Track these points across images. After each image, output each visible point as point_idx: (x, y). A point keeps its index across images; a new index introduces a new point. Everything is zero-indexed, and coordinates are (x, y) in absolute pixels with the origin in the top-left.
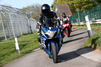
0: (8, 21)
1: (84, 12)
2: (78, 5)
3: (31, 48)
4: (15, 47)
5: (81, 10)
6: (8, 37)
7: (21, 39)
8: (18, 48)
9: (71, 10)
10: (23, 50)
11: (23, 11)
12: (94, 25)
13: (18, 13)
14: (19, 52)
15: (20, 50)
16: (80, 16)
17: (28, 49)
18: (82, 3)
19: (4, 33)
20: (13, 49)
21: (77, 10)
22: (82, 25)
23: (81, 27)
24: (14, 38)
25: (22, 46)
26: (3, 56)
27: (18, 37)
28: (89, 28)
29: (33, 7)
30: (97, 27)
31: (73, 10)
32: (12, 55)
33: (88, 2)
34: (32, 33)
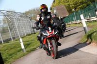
0: (13, 24)
1: (79, 11)
2: (73, 5)
3: (35, 47)
4: (21, 47)
5: (77, 10)
6: (14, 38)
7: (25, 39)
8: (23, 47)
10: (28, 49)
11: (26, 15)
12: (89, 22)
13: (21, 16)
14: (25, 51)
15: (25, 49)
16: (76, 15)
18: (77, 3)
19: (10, 35)
20: (19, 49)
21: (73, 10)
22: (79, 23)
23: (78, 25)
24: (19, 39)
25: (27, 45)
26: (11, 55)
27: (22, 38)
28: (85, 25)
29: (34, 10)
30: (91, 24)
31: (70, 11)
32: (18, 53)
33: (82, 3)
34: (35, 33)
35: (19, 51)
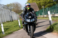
1: (47, 8)
2: (43, 4)
3: (12, 31)
5: (45, 7)
7: (5, 25)
8: (3, 30)
10: (7, 32)
11: (7, 7)
12: (53, 17)
13: (4, 7)
15: (5, 32)
16: (45, 11)
17: (9, 32)
18: (46, 2)
21: (43, 7)
22: (46, 17)
23: (45, 18)
24: (1, 24)
25: (6, 29)
27: (3, 23)
28: (50, 19)
29: (14, 4)
30: (55, 19)
31: (40, 7)
33: (50, 2)
34: (12, 21)
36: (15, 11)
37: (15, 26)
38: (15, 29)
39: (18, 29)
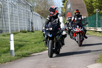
2: (98, 4)
3: (29, 51)
5: (101, 12)
8: (12, 48)
9: (88, 9)
10: (19, 52)
14: (14, 54)
16: (99, 19)
17: (25, 52)
20: (5, 49)
25: (18, 46)
31: (90, 10)
32: (3, 56)
34: (32, 31)
35: (5, 52)
36: (39, 13)
37: (36, 43)
38: (37, 48)
39: (41, 48)
